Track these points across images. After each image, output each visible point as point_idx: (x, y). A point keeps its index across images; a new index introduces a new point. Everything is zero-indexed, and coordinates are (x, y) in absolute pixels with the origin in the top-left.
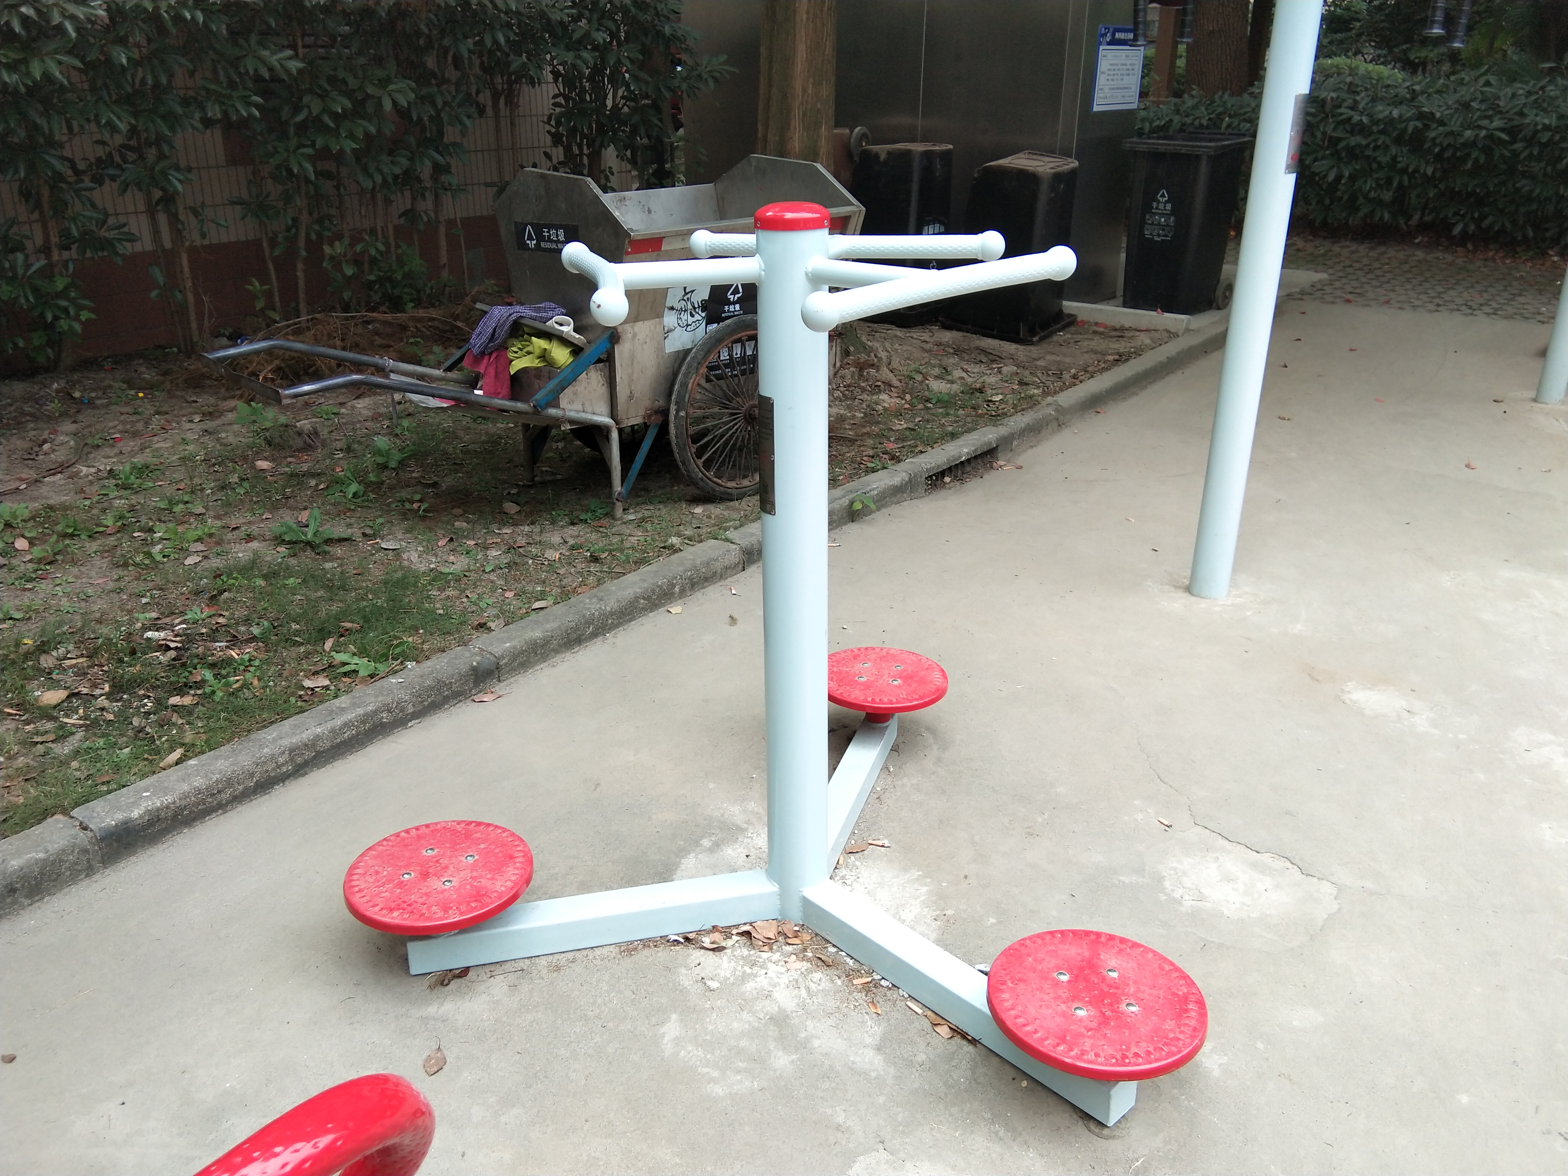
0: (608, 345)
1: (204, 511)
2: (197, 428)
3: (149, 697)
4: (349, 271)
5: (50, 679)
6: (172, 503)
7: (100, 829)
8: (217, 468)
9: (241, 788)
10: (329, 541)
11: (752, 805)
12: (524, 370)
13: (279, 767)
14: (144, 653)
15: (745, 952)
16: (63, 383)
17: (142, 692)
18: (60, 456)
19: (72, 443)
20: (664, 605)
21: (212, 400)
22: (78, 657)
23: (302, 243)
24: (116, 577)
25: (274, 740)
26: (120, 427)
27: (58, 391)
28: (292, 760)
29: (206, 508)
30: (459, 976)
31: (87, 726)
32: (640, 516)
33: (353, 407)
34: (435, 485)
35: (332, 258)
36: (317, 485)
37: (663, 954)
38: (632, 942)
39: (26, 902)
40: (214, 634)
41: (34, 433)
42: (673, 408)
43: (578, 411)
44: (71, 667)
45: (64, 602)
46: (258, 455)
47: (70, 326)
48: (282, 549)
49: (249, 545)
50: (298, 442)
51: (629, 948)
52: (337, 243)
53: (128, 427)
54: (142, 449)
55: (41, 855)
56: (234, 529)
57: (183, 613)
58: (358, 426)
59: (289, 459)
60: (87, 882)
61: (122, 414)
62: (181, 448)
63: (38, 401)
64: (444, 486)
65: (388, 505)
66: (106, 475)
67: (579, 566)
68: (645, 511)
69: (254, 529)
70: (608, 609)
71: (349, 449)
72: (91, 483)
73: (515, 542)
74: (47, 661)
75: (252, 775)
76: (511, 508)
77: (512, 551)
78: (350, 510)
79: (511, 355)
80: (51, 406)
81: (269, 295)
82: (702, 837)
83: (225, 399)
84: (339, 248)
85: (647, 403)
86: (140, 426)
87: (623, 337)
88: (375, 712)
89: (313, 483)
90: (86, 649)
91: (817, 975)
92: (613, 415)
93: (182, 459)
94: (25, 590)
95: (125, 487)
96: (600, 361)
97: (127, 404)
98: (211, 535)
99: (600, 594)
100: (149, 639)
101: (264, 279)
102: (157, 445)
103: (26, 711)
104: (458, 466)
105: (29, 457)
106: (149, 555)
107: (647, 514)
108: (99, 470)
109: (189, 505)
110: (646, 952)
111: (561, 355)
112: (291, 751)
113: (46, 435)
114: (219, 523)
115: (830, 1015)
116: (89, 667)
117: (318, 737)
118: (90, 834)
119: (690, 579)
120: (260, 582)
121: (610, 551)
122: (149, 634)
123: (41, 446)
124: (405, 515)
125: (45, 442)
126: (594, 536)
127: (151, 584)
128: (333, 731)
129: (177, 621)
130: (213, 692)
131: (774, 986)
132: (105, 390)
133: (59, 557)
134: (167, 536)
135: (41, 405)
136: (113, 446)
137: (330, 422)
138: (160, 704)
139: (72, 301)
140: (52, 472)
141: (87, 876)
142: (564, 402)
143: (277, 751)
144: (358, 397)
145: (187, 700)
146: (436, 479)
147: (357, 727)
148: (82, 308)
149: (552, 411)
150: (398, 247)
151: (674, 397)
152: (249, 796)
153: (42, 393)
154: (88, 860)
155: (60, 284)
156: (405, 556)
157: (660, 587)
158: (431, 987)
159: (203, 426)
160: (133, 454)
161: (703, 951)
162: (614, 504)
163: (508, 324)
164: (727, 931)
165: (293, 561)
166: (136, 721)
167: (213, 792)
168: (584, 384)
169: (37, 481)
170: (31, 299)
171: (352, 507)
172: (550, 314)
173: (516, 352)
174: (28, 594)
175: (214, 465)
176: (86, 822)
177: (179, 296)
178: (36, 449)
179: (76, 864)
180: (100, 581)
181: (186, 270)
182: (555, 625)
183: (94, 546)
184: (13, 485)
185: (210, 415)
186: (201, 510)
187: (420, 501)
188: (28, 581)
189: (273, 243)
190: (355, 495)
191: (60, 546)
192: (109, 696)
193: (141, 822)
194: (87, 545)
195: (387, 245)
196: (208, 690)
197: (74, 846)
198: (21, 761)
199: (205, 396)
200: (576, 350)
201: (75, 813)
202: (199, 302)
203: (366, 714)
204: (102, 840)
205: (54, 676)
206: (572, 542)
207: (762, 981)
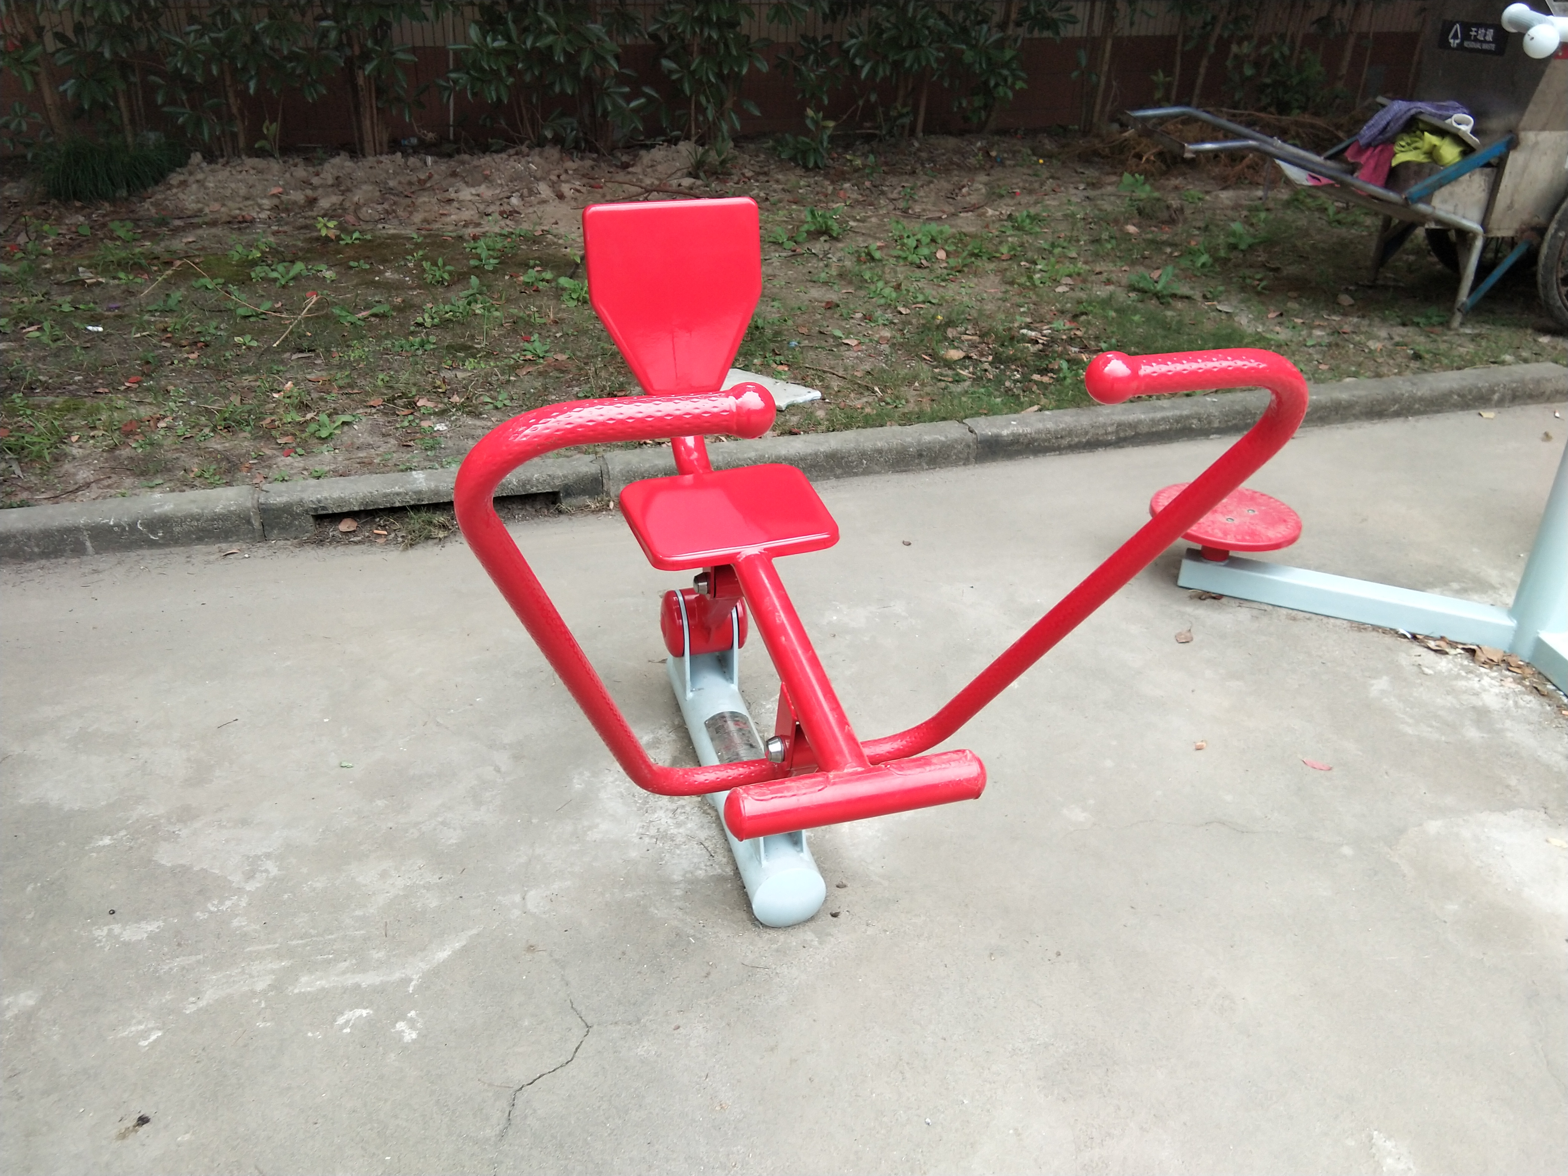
0: (1504, 150)
1: (1076, 256)
2: (1082, 194)
3: (1018, 371)
4: (1249, 71)
5: (952, 343)
6: (1053, 245)
7: (981, 434)
8: (1092, 226)
9: (1076, 440)
10: (1174, 296)
11: (1511, 575)
12: (1406, 165)
13: (1106, 434)
14: (1018, 342)
15: (1466, 662)
16: (984, 142)
17: (1013, 367)
18: (973, 199)
19: (984, 191)
20: (1475, 408)
21: (1097, 174)
22: (973, 335)
23: (1213, 41)
24: (1004, 290)
25: (1108, 414)
26: (1021, 184)
27: (980, 149)
28: (1117, 432)
29: (1079, 255)
30: (1214, 598)
31: (974, 379)
32: (1476, 331)
33: (1217, 197)
34: (1277, 270)
35: (1236, 56)
36: (1171, 253)
37: (1388, 640)
38: (1364, 624)
39: (926, 467)
40: (1071, 341)
41: (957, 178)
42: (1553, 226)
43: (1447, 212)
44: (967, 340)
45: (966, 299)
46: (1127, 221)
47: (1005, 93)
48: (1133, 295)
49: (1107, 287)
50: (1165, 215)
51: (1360, 627)
52: (1246, 43)
53: (1027, 185)
54: (1036, 203)
55: (943, 439)
56: (1097, 274)
57: (1049, 323)
58: (1218, 212)
59: (1153, 229)
60: (963, 467)
61: (1025, 174)
62: (1065, 207)
63: (963, 155)
64: (1285, 273)
65: (1231, 278)
66: (1006, 217)
67: (1399, 360)
68: (1484, 329)
69: (1114, 277)
70: (1419, 394)
71: (1206, 228)
72: (993, 222)
73: (1341, 328)
74: (951, 333)
75: (1087, 433)
76: (1345, 300)
77: (1336, 335)
78: (1196, 276)
79: (1397, 148)
80: (972, 161)
81: (1168, 87)
82: (1452, 581)
83: (1108, 174)
84: (1246, 48)
85: (1525, 217)
86: (1036, 185)
87: (1523, 144)
88: (1188, 417)
89: (1168, 250)
90: (980, 331)
91: (1528, 698)
92: (1484, 223)
93: (1066, 216)
94: (940, 286)
95: (1019, 228)
96: (1488, 165)
97: (1029, 167)
98: (1079, 274)
99: (1416, 381)
100: (1023, 334)
101: (1169, 72)
102: (1048, 202)
103: (935, 360)
104: (1303, 258)
105: (951, 196)
106: (1030, 278)
107: (1484, 331)
108: (1001, 213)
109: (1065, 250)
110: (1374, 634)
111: (1450, 153)
112: (1119, 425)
113: (965, 181)
114: (1088, 267)
115: (1530, 723)
116: (979, 343)
117: (1140, 422)
118: (974, 436)
119: (1514, 391)
120: (1112, 314)
121: (1435, 355)
122: (1024, 331)
123: (960, 189)
124: (1243, 289)
125: (963, 187)
126: (1422, 339)
127: (1027, 300)
128: (1152, 420)
129: (1045, 327)
130: (1065, 378)
131: (1485, 690)
132: (1014, 153)
133: (966, 269)
134: (1045, 269)
135: (965, 159)
136: (1013, 198)
137: (1194, 205)
138: (1026, 379)
139: (1012, 71)
140: (966, 210)
141: (964, 464)
142: (1436, 201)
143: (1109, 422)
144: (1224, 189)
145: (1045, 379)
146: (1279, 265)
147: (1171, 424)
148: (1020, 78)
149: (1422, 207)
150: (1301, 53)
151: (1558, 216)
152: (1079, 449)
153: (968, 149)
154: (968, 453)
155: (1008, 54)
156: (1236, 319)
157: (1479, 389)
158: (1191, 598)
159: (1086, 194)
160: (1028, 205)
161: (1426, 649)
162: (1453, 314)
163: (1405, 118)
164: (1453, 644)
165: (1140, 305)
166: (1007, 384)
167: (1058, 436)
168: (1464, 186)
169: (953, 215)
170: (984, 66)
171: (1199, 274)
172: (1450, 113)
173: (1403, 147)
174: (941, 289)
175: (1090, 223)
176: (973, 427)
177: (1094, 78)
178: (957, 191)
179: (961, 453)
180: (993, 291)
181: (1107, 55)
182: (1363, 393)
183: (992, 266)
184: (938, 215)
185: (1092, 185)
186: (1074, 255)
187: (1260, 280)
188: (943, 280)
189: (1186, 39)
190: (1204, 265)
191: (969, 260)
192: (991, 363)
193: (1006, 439)
194: (986, 264)
195: (1292, 49)
196: (1061, 375)
197: (963, 440)
198: (928, 389)
199: (1092, 170)
200: (1467, 150)
201: (966, 421)
202: (1109, 86)
203: (1181, 417)
204: (980, 442)
205: (956, 344)
206: (1397, 339)
207: (1474, 683)
